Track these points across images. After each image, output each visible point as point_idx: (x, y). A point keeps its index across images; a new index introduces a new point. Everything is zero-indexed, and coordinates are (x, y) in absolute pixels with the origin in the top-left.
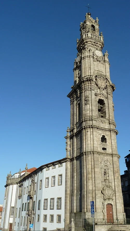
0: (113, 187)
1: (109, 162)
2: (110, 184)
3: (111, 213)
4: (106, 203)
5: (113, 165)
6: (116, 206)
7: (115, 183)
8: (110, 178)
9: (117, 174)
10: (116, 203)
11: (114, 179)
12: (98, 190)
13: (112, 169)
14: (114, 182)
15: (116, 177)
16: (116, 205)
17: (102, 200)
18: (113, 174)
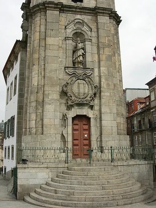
0: (97, 79)
1: (88, 26)
2: (89, 72)
3: (86, 136)
4: (72, 114)
5: (98, 32)
6: (101, 120)
7: (99, 70)
8: (89, 58)
9: (106, 49)
10: (101, 113)
11: (99, 62)
12: (53, 85)
13: (94, 40)
14: (99, 67)
15: (103, 57)
16: (101, 118)
17: (64, 108)
18: (96, 51)
